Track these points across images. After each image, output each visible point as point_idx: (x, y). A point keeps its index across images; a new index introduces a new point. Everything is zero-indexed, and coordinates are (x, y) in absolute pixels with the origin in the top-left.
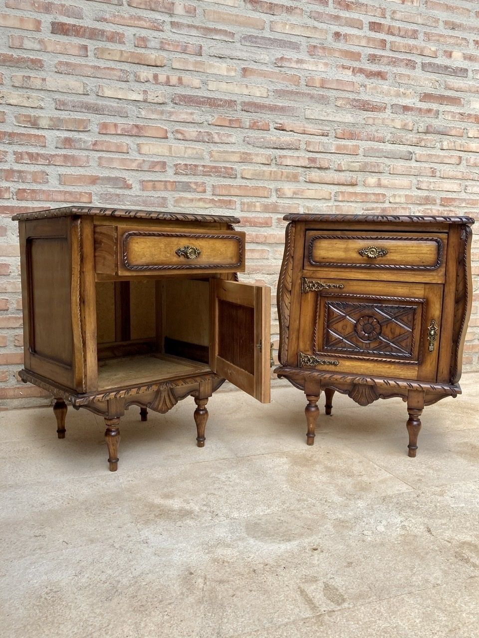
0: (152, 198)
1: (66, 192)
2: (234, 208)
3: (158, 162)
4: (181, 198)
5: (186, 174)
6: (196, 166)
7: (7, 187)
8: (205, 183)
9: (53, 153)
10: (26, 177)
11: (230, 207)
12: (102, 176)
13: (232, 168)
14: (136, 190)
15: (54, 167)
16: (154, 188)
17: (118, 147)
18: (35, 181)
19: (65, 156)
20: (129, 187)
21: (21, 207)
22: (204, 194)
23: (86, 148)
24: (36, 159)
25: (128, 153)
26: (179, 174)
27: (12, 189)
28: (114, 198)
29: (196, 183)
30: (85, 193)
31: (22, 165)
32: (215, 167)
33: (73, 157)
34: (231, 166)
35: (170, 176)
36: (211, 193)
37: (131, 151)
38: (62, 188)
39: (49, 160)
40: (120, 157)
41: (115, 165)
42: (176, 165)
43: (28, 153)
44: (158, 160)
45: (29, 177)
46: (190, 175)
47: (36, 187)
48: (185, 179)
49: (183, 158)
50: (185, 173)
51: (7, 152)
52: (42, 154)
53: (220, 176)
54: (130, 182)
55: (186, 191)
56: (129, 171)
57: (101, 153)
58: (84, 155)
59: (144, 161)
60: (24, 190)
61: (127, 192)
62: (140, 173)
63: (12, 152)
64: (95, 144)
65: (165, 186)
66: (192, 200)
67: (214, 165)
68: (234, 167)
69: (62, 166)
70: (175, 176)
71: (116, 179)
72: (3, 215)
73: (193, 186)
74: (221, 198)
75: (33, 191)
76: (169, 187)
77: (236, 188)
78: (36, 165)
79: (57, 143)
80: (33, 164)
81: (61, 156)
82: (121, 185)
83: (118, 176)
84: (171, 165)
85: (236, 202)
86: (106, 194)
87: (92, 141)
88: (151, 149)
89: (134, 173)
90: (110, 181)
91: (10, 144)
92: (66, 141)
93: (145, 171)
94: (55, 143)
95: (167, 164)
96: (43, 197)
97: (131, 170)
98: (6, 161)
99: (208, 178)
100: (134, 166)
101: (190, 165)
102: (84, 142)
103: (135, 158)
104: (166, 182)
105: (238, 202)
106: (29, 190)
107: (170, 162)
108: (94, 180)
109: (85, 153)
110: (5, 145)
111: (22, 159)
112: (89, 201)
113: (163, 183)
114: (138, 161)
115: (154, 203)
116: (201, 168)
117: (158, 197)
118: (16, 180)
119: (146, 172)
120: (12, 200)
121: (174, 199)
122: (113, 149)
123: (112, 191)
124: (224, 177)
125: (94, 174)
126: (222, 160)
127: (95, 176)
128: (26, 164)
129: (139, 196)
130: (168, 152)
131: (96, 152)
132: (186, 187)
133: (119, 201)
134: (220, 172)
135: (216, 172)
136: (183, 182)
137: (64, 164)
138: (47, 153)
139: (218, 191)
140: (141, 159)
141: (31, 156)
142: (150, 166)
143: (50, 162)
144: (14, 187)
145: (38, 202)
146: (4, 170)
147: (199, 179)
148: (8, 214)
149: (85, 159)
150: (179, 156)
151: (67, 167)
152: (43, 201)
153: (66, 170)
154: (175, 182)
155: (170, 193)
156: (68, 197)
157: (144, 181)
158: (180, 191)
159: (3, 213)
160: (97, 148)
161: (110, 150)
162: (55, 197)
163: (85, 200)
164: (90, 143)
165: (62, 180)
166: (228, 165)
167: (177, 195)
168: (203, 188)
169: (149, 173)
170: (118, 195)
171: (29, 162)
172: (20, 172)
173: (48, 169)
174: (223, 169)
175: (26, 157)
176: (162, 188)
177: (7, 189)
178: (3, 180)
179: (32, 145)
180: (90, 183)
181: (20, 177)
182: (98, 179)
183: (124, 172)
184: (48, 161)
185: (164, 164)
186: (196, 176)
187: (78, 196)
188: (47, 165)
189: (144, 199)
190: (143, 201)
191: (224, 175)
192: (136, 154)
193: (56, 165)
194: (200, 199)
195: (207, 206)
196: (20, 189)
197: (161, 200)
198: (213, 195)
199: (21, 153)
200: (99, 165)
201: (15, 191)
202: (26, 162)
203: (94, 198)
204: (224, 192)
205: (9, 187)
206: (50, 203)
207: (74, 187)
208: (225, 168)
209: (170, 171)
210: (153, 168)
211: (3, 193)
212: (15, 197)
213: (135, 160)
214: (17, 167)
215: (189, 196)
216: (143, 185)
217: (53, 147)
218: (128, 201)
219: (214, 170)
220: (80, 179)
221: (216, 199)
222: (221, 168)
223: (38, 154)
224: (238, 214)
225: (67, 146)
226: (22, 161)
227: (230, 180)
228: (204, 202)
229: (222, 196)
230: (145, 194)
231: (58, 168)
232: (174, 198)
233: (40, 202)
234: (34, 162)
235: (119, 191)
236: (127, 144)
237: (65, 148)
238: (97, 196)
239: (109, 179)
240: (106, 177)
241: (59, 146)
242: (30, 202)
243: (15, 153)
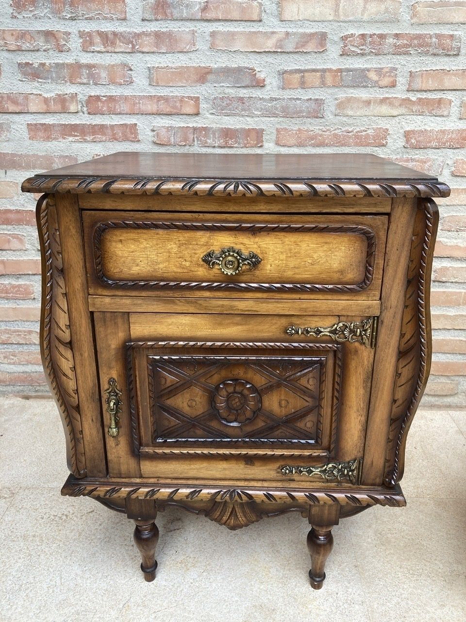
0: (298, 102)
1: (159, 98)
2: (445, 113)
3: (312, 35)
4: (349, 100)
5: (362, 55)
6: (382, 37)
7: (72, 94)
8: (396, 69)
9: (138, 30)
10: (99, 74)
11: (439, 113)
12: (216, 66)
13: (452, 36)
14: (272, 89)
15: (141, 55)
16: (303, 85)
17: (243, 10)
18: (112, 82)
19: (158, 35)
20: (260, 84)
21: (95, 125)
22: (392, 90)
23: (190, 17)
24: (113, 44)
25: (260, 21)
26: (348, 55)
27: (80, 97)
28: (235, 104)
29: (379, 71)
30: (188, 97)
31: (92, 54)
32: (419, 37)
33: (170, 35)
34: (451, 33)
35: (332, 60)
36: (405, 88)
37: (265, 17)
38: (153, 92)
39: (133, 42)
40: (247, 30)
41: (238, 46)
42: (344, 38)
43: (100, 33)
44: (312, 31)
45: (104, 74)
46: (369, 54)
47: (115, 91)
48: (358, 63)
49: (359, 22)
50: (359, 52)
51: (70, 34)
52: (121, 33)
53: (426, 53)
54: (261, 76)
55: (358, 86)
56: (262, 56)
57: (216, 24)
58: (187, 30)
59: (287, 34)
60: (98, 98)
61: (257, 93)
62: (280, 58)
63: (77, 32)
64: (205, 9)
65: (323, 77)
66: (368, 103)
67: (418, 32)
68: (455, 33)
69: (153, 53)
70: (341, 59)
71: (239, 70)
72: (71, 139)
73: (373, 76)
74: (424, 96)
75: (111, 98)
76: (329, 79)
77: (455, 75)
78: (113, 55)
79: (143, 12)
80: (108, 52)
81: (150, 34)
82: (247, 82)
83: (242, 65)
84: (336, 39)
85: (450, 102)
86: (222, 99)
87: (200, 3)
88: (302, 9)
89: (270, 59)
90: (228, 76)
91: (72, 19)
92: (158, 6)
93: (288, 53)
94: (140, 10)
95: (329, 36)
96: (125, 107)
97: (265, 52)
98: (69, 50)
99: (402, 59)
100: (270, 44)
101: (371, 36)
102: (187, 6)
103: (271, 30)
104: (324, 71)
105: (456, 103)
106: (104, 96)
107: (334, 35)
108: (203, 75)
109: (190, 26)
110: (67, 23)
111: (92, 43)
112: (195, 112)
113: (318, 74)
114: (277, 35)
115: (301, 112)
116: (391, 40)
117: (308, 100)
118: (85, 81)
119: (291, 56)
120: (81, 114)
121: (337, 102)
122: (236, 15)
123: (232, 92)
124: (434, 55)
125: (204, 65)
126: (435, 20)
127: (204, 67)
128: (99, 52)
129: (276, 99)
130: (332, 13)
131: (206, 24)
132: (360, 79)
133: (243, 110)
134: (429, 45)
135: (420, 46)
136: (355, 70)
137: (155, 49)
138: (128, 30)
139: (418, 84)
140: (284, 30)
141: (104, 36)
142: (297, 43)
143: (133, 47)
144: (84, 92)
145: (119, 116)
146: (67, 64)
147: (385, 63)
148: (76, 136)
149: (189, 37)
150: (351, 18)
151: (161, 55)
152: (127, 114)
153: (159, 60)
154: (340, 70)
155: (330, 91)
156: (163, 107)
157: (286, 72)
158: (348, 87)
159: (71, 135)
160: (209, 15)
161: (229, 17)
162: (143, 108)
163: (188, 110)
164: (198, 7)
165: (154, 76)
166: (445, 31)
167: (342, 94)
168: (392, 79)
169: (296, 56)
170: (241, 99)
171: (103, 50)
172: (90, 67)
173: (131, 60)
174: (434, 40)
175: (97, 40)
176: (317, 82)
177: (74, 96)
178: (66, 82)
179: (105, 18)
180: (197, 81)
181: (91, 76)
182: (208, 73)
183: (252, 56)
184: (130, 46)
185: (323, 37)
186: (380, 57)
187: (178, 104)
188: (129, 52)
189: (284, 103)
190: (282, 107)
191: (435, 51)
192: (276, 22)
193: (143, 53)
194: (384, 101)
195: (395, 113)
196: (91, 96)
197: (313, 105)
198: (408, 91)
199: (89, 34)
200: (212, 47)
201: (85, 98)
202: (98, 49)
203: (203, 105)
204: (431, 84)
205: (76, 94)
206: (136, 117)
207: (171, 89)
208: (438, 36)
209: (333, 51)
210: (303, 46)
211: (67, 104)
212: (85, 109)
213: (273, 33)
214: (86, 59)
215: (363, 94)
216: (283, 78)
217: (137, 19)
218: (257, 109)
219: (416, 42)
220: (181, 74)
221: (414, 99)
222: (431, 37)
223: (115, 34)
224: (452, 124)
225: (159, 17)
226: (92, 48)
227: (446, 59)
228: (391, 104)
229: (426, 91)
230: (287, 94)
231: (147, 58)
232: (336, 99)
233: (121, 116)
234: (109, 49)
235: (243, 93)
236: (261, 4)
237: (157, 20)
238: (207, 103)
239: (227, 72)
240: (222, 68)
241: (147, 16)
242: (108, 116)
243: (81, 34)
